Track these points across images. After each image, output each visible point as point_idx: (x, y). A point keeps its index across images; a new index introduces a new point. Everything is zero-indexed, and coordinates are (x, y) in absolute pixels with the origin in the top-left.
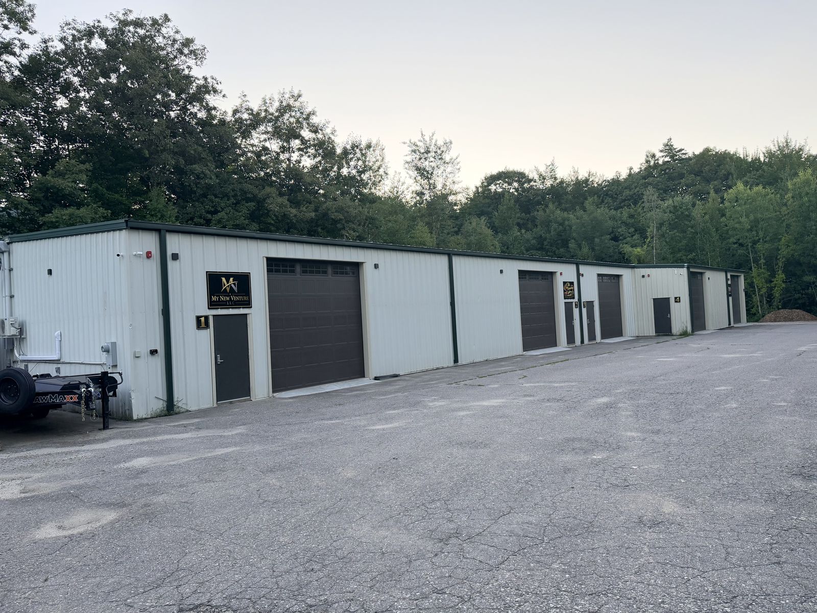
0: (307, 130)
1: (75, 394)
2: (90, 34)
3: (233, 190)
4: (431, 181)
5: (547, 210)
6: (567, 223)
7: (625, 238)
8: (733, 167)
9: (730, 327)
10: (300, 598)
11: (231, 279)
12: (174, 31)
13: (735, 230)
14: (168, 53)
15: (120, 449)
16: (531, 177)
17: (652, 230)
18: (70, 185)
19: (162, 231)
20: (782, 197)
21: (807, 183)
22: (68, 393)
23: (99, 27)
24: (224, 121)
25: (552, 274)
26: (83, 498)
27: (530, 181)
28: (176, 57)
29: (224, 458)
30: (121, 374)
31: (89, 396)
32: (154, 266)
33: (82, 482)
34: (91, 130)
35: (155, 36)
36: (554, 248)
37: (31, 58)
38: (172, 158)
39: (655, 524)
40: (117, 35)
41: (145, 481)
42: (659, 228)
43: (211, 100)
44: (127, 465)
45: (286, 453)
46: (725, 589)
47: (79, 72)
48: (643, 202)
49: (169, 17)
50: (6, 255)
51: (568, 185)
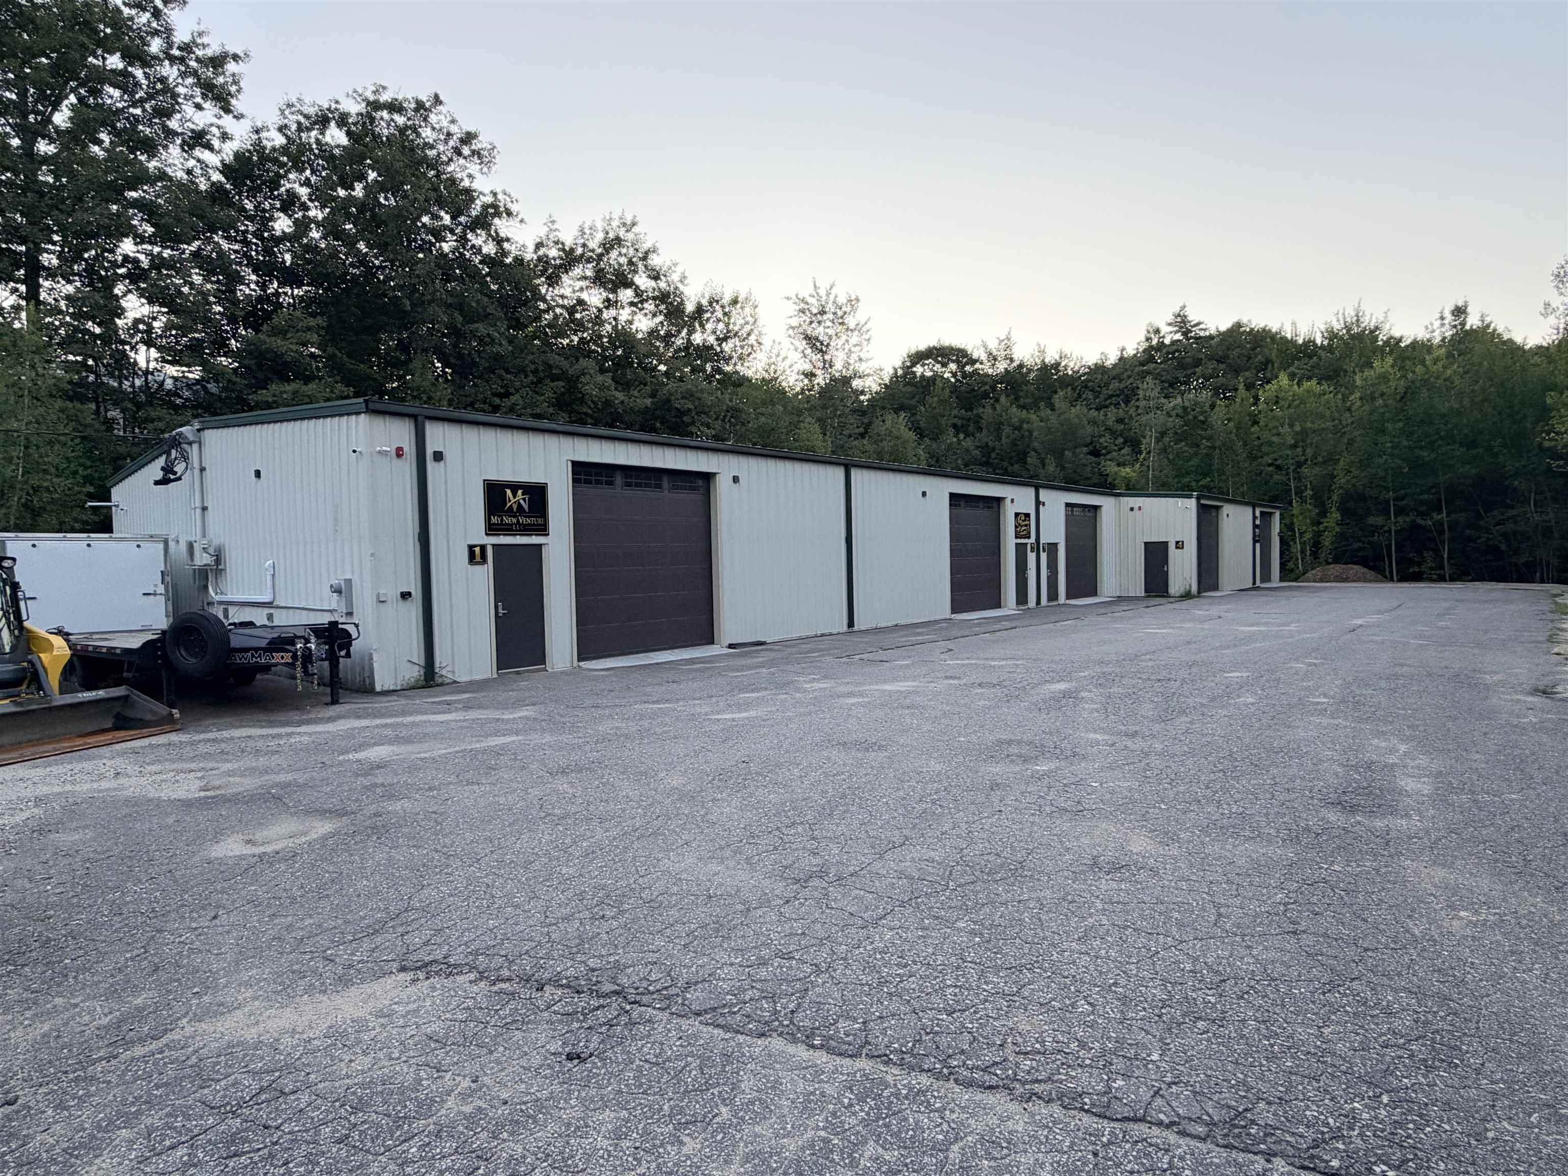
0: (644, 275)
1: (287, 651)
2: (322, 121)
3: (533, 363)
4: (827, 357)
5: (998, 406)
6: (1025, 426)
7: (1109, 453)
8: (1275, 351)
9: (1254, 588)
10: (579, 957)
11: (520, 492)
12: (449, 119)
13: (1271, 446)
14: (439, 154)
15: (350, 734)
16: (975, 356)
17: (1149, 442)
18: (294, 347)
19: (419, 418)
20: (1345, 398)
21: (1384, 378)
22: (278, 650)
23: (336, 109)
24: (522, 260)
25: (999, 500)
26: (287, 801)
27: (973, 362)
28: (451, 160)
29: (499, 752)
30: (357, 626)
31: (307, 657)
32: (407, 468)
33: (290, 777)
34: (324, 267)
35: (420, 126)
36: (1005, 464)
37: (238, 155)
38: (445, 313)
39: (1115, 868)
40: (364, 123)
41: (379, 780)
42: (1158, 440)
43: (502, 225)
44: (361, 755)
45: (588, 748)
46: (1210, 968)
47: (307, 179)
48: (1138, 400)
49: (442, 98)
50: (195, 447)
51: (1030, 370)
